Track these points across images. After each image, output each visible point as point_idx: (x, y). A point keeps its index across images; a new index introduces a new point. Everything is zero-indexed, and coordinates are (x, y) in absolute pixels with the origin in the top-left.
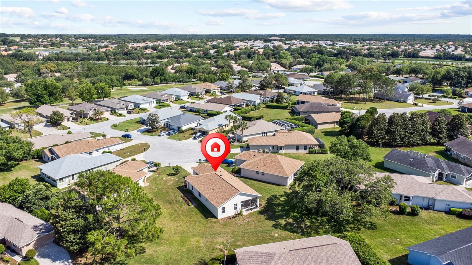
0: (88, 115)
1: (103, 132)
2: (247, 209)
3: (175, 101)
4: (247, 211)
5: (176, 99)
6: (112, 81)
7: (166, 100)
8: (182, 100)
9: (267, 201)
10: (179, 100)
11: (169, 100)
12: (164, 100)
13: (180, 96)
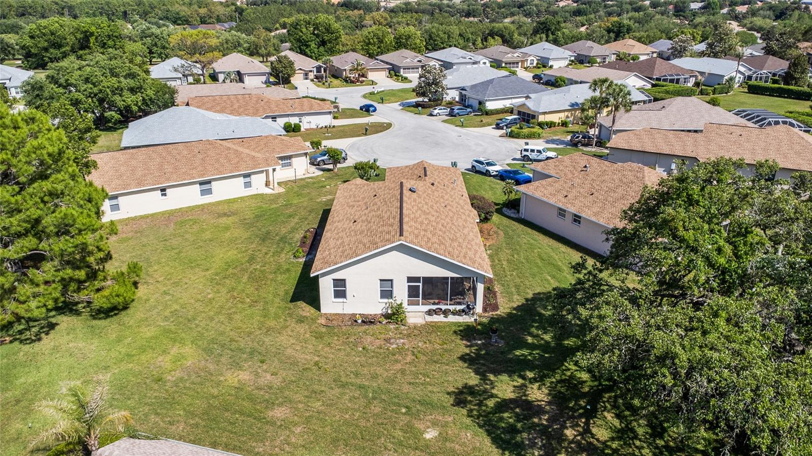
0: (344, 73)
1: (336, 99)
2: (434, 307)
3: (534, 67)
4: (430, 313)
5: (537, 64)
6: (449, 37)
7: (513, 63)
8: (551, 67)
9: (527, 300)
10: (544, 66)
11: (520, 64)
12: (510, 63)
13: (548, 59)
